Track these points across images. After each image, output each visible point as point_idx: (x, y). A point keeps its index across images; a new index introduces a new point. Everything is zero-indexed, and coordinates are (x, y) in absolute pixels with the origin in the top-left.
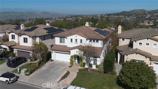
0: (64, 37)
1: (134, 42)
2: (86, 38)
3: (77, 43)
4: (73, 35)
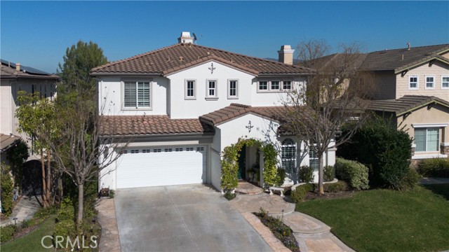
1: (398, 77)
2: (252, 73)
3: (216, 99)
4: (198, 64)
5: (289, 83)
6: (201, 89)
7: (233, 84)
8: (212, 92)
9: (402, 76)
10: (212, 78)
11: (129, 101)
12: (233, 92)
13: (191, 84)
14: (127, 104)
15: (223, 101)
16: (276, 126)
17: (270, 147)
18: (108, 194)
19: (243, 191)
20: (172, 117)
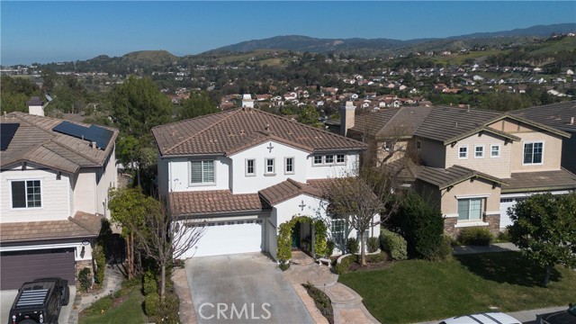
0: (210, 159)
1: (448, 147)
2: (307, 150)
3: (274, 175)
4: (257, 144)
5: (343, 156)
6: (260, 167)
7: (290, 162)
8: (270, 169)
9: (452, 146)
10: (270, 156)
11: (196, 178)
12: (289, 168)
13: (251, 163)
14: (194, 180)
15: (280, 176)
16: (326, 203)
17: (320, 223)
18: (180, 264)
19: (297, 261)
20: (235, 193)
